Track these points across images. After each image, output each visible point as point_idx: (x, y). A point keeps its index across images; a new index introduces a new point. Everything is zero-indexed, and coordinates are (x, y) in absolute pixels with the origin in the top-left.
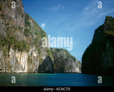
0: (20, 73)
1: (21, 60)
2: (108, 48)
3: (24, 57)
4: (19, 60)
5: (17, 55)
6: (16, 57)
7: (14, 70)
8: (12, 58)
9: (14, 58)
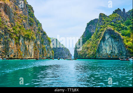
0: (28, 59)
1: (29, 47)
2: (107, 39)
3: (31, 45)
4: (27, 47)
5: (26, 42)
6: (25, 44)
7: (24, 56)
8: (22, 45)
9: (24, 45)
